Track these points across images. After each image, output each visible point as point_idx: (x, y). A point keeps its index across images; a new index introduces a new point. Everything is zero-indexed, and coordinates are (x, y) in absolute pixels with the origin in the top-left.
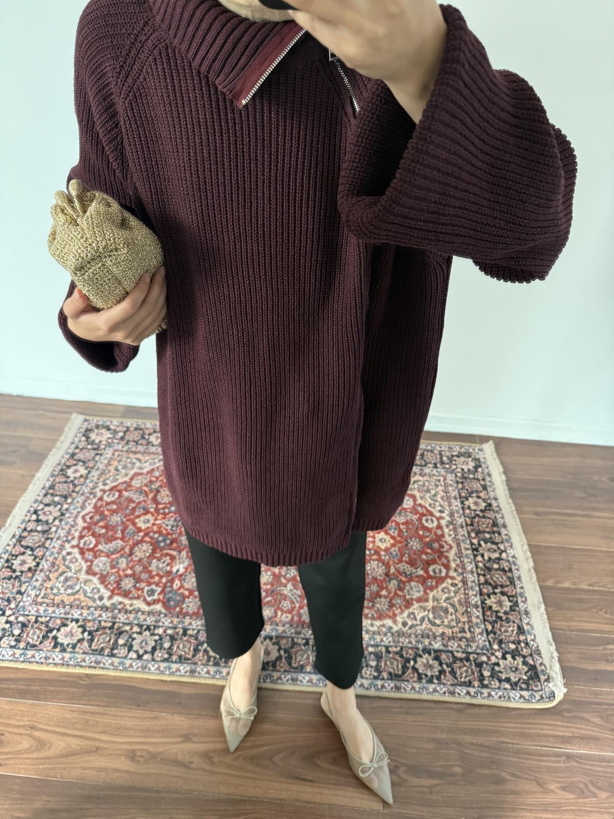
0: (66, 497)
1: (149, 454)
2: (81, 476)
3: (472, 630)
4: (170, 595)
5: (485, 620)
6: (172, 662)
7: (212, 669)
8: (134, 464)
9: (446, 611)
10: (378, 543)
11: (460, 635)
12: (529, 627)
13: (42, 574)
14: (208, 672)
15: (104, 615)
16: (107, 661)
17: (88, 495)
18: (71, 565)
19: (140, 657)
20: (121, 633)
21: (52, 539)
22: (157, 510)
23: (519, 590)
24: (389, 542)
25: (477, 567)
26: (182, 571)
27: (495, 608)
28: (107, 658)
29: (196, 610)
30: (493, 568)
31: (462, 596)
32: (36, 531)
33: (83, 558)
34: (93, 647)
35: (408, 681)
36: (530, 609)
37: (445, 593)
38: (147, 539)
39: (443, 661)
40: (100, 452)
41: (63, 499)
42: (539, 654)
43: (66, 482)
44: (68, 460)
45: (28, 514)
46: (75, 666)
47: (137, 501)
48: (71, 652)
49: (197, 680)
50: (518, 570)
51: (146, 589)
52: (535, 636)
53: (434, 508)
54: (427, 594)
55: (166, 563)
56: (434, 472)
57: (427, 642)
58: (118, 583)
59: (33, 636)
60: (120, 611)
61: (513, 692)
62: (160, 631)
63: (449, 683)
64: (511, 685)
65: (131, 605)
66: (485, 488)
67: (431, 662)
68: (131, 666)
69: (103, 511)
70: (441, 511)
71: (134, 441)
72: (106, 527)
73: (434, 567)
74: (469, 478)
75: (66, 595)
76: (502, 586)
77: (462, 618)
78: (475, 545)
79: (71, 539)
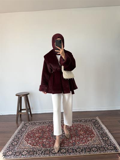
2: (24, 130)
3: (101, 143)
4: (43, 145)
5: (103, 141)
6: (45, 155)
7: (53, 155)
8: (34, 127)
9: (96, 141)
13: (18, 145)
15: (31, 149)
16: (32, 156)
18: (24, 143)
20: (34, 152)
21: (20, 139)
22: (39, 133)
23: (108, 136)
24: (83, 133)
25: (100, 134)
26: (45, 141)
27: (105, 139)
29: (49, 146)
32: (17, 138)
33: (26, 141)
34: (29, 154)
35: (91, 152)
37: (95, 138)
38: (38, 137)
40: (27, 126)
42: (115, 145)
44: (22, 128)
45: (15, 136)
47: (35, 132)
49: (51, 157)
50: (107, 133)
51: (39, 144)
52: (113, 142)
53: (90, 127)
54: (92, 139)
55: (42, 140)
56: (89, 122)
57: (93, 146)
58: (33, 144)
59: (17, 154)
62: (42, 150)
63: (99, 151)
64: (111, 150)
65: (36, 147)
67: (95, 149)
68: (37, 156)
72: (30, 136)
73: (92, 135)
74: (95, 122)
75: (23, 147)
76: (105, 136)
77: (99, 141)
78: (99, 131)
79: (23, 139)
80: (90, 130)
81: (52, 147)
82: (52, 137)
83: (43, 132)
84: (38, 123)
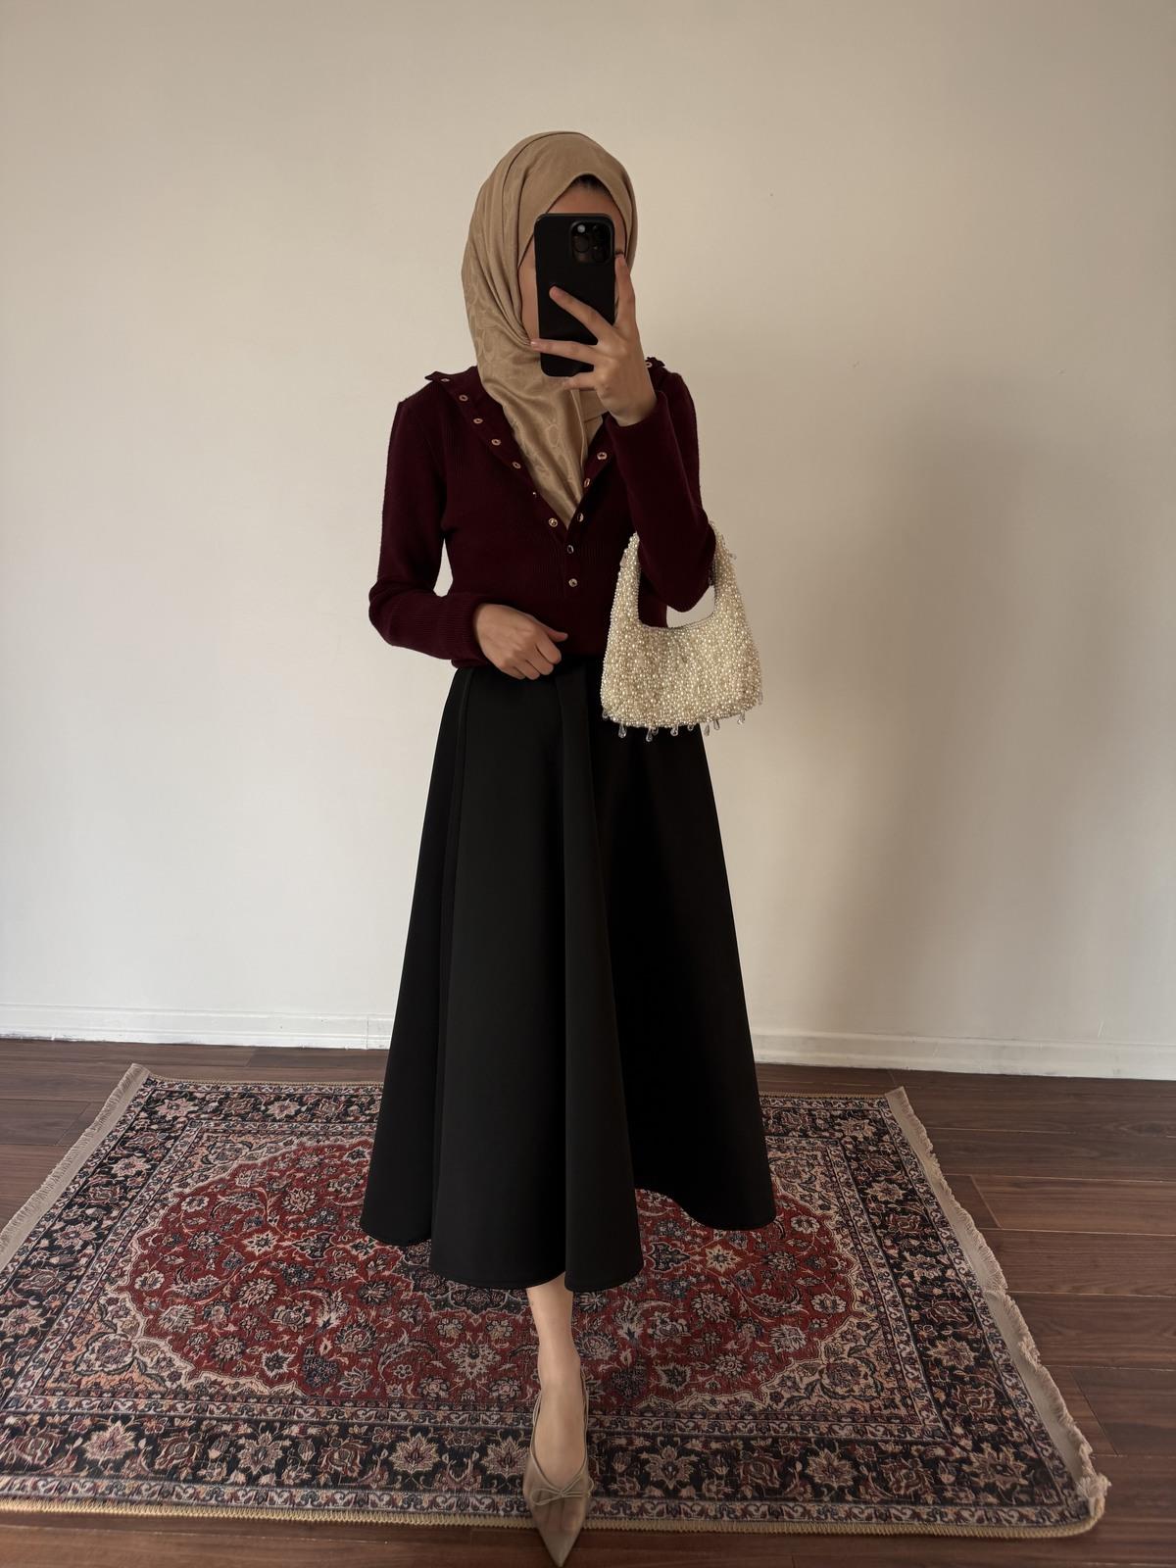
0: (108, 1209)
1: (268, 1133)
2: (139, 1173)
3: (909, 1402)
4: (313, 1365)
5: (930, 1384)
6: (318, 1486)
8: (238, 1151)
9: (854, 1371)
10: (712, 1264)
11: (886, 1412)
12: (1019, 1393)
13: (59, 1338)
14: (392, 1502)
15: (179, 1406)
17: (151, 1204)
18: (115, 1321)
19: (252, 1480)
20: (211, 1439)
21: (79, 1279)
22: (284, 1226)
23: (986, 1329)
24: (732, 1261)
25: (903, 1295)
26: (334, 1323)
27: (946, 1361)
28: (184, 1486)
29: (365, 1390)
30: (934, 1295)
31: (880, 1344)
32: (48, 1264)
33: (139, 1309)
34: (157, 1467)
35: (794, 1500)
36: (1014, 1361)
37: (848, 1340)
38: (265, 1272)
39: (862, 1461)
40: (173, 1135)
41: (103, 1213)
42: (1046, 1438)
43: (108, 1184)
44: (114, 1148)
45: (33, 1239)
46: (119, 1503)
47: (244, 1210)
48: (111, 1477)
49: (370, 1519)
50: (980, 1295)
51: (265, 1356)
52: (1031, 1407)
53: (811, 1202)
54: (815, 1344)
55: (303, 1311)
56: (804, 1143)
57: (823, 1427)
58: (210, 1350)
59: (34, 1450)
60: (212, 1398)
61: (1005, 1510)
62: (295, 1430)
63: (876, 1500)
64: (999, 1497)
65: (236, 1386)
66: (899, 1166)
67: (836, 1463)
69: (180, 1227)
70: (821, 1207)
71: (238, 1115)
72: (185, 1254)
73: (822, 1298)
74: (869, 1151)
75: (103, 1374)
76: (954, 1324)
77: (888, 1382)
78: (895, 1258)
79: (116, 1276)
80: (809, 1232)
81: (399, 1406)
82: (408, 1285)
83: (329, 1214)
84: (287, 1108)
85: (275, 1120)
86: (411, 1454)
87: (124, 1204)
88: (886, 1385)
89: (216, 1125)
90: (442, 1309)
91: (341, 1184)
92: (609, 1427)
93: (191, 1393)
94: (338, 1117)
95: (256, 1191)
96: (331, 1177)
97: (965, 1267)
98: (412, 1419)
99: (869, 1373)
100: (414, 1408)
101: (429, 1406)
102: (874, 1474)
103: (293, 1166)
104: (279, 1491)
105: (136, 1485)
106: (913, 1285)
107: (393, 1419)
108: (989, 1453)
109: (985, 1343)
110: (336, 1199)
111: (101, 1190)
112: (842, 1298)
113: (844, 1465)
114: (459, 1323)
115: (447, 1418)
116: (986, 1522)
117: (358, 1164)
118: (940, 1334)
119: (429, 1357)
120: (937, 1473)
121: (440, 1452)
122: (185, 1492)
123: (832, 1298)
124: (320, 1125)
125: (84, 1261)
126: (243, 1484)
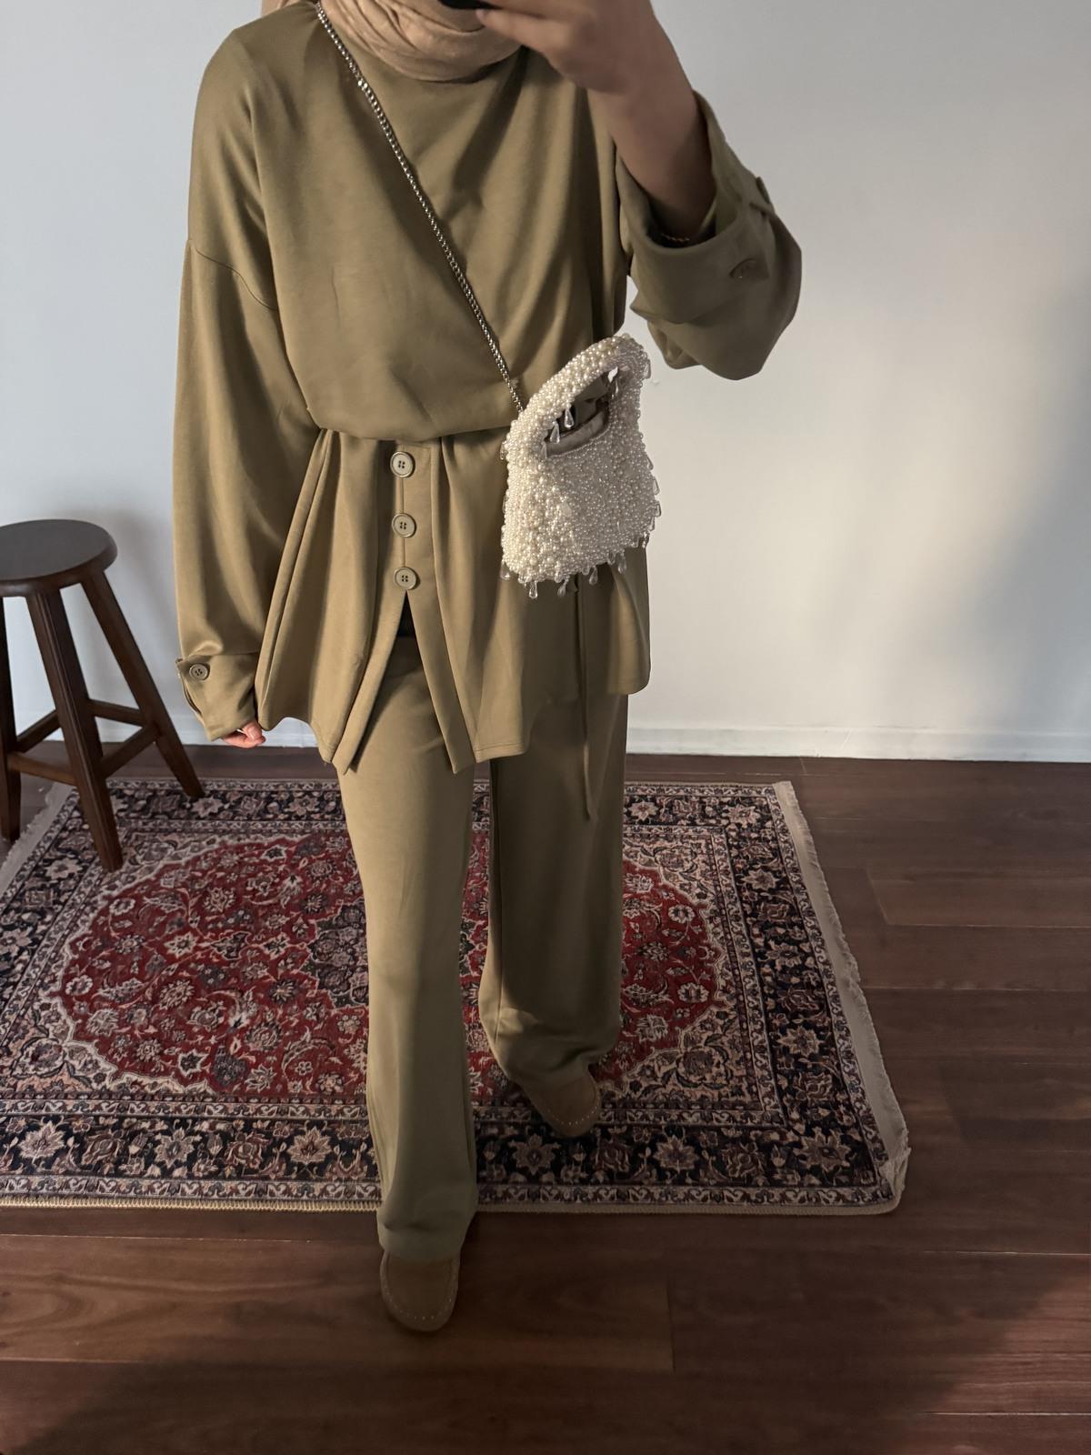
0: (42, 913)
1: (192, 832)
2: (71, 876)
3: (755, 1089)
4: (224, 1065)
5: (776, 1072)
6: (224, 1178)
7: (295, 1186)
8: (164, 850)
9: (711, 1056)
11: (732, 1099)
12: (854, 1078)
14: (287, 1192)
15: (104, 1105)
16: (108, 1184)
17: (82, 908)
18: (47, 1026)
19: (166, 1173)
20: (132, 1135)
21: (15, 984)
22: (203, 925)
23: (834, 1016)
25: (762, 983)
26: (245, 1022)
27: (794, 1049)
28: (107, 1180)
29: (269, 1087)
30: (791, 984)
31: (736, 1033)
33: (69, 1014)
34: (83, 1163)
35: (641, 1184)
36: (856, 1049)
37: (706, 1029)
38: (185, 974)
39: (705, 1146)
41: (39, 917)
42: (873, 1121)
43: (43, 887)
44: (48, 851)
46: (50, 1197)
47: (167, 912)
48: (43, 1174)
49: (269, 1207)
50: (833, 984)
51: (181, 1056)
52: (863, 1093)
53: (689, 891)
54: (677, 1033)
55: (217, 1011)
56: (691, 832)
57: (674, 1115)
58: (131, 1051)
60: (133, 1097)
61: (826, 1190)
62: (205, 1126)
63: (712, 1182)
64: (821, 1179)
65: (155, 1084)
66: (776, 852)
67: (681, 1148)
68: (151, 1189)
69: (109, 931)
70: (699, 896)
71: (165, 813)
72: (112, 958)
73: (688, 988)
74: (750, 838)
75: (36, 1078)
76: (805, 1014)
77: (738, 1070)
78: (759, 947)
79: (50, 982)
80: (683, 922)
81: (298, 1101)
82: (314, 983)
83: (245, 914)
84: (210, 805)
85: (199, 818)
86: (309, 1146)
87: (57, 908)
88: (736, 1073)
89: (144, 824)
90: (343, 1006)
91: (258, 884)
92: (484, 1118)
93: (116, 1094)
94: (258, 815)
95: (179, 892)
96: (250, 876)
97: (824, 956)
98: (308, 1114)
99: (722, 1062)
100: (311, 1103)
101: (325, 1101)
102: (714, 1158)
103: (215, 865)
104: (190, 1182)
105: (64, 1181)
106: (774, 974)
107: (293, 1114)
108: (819, 1137)
109: (832, 1031)
110: (252, 899)
111: (36, 894)
112: (706, 988)
113: (688, 1150)
114: (358, 1019)
115: (341, 1112)
116: (807, 1202)
117: (277, 863)
118: (791, 1022)
119: (327, 1053)
120: (770, 1157)
121: (332, 1144)
122: (107, 1184)
123: (696, 988)
124: (242, 823)
125: (19, 967)
126: (159, 1177)
